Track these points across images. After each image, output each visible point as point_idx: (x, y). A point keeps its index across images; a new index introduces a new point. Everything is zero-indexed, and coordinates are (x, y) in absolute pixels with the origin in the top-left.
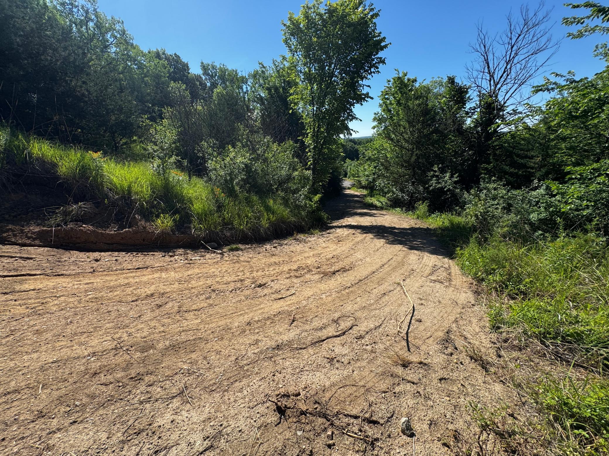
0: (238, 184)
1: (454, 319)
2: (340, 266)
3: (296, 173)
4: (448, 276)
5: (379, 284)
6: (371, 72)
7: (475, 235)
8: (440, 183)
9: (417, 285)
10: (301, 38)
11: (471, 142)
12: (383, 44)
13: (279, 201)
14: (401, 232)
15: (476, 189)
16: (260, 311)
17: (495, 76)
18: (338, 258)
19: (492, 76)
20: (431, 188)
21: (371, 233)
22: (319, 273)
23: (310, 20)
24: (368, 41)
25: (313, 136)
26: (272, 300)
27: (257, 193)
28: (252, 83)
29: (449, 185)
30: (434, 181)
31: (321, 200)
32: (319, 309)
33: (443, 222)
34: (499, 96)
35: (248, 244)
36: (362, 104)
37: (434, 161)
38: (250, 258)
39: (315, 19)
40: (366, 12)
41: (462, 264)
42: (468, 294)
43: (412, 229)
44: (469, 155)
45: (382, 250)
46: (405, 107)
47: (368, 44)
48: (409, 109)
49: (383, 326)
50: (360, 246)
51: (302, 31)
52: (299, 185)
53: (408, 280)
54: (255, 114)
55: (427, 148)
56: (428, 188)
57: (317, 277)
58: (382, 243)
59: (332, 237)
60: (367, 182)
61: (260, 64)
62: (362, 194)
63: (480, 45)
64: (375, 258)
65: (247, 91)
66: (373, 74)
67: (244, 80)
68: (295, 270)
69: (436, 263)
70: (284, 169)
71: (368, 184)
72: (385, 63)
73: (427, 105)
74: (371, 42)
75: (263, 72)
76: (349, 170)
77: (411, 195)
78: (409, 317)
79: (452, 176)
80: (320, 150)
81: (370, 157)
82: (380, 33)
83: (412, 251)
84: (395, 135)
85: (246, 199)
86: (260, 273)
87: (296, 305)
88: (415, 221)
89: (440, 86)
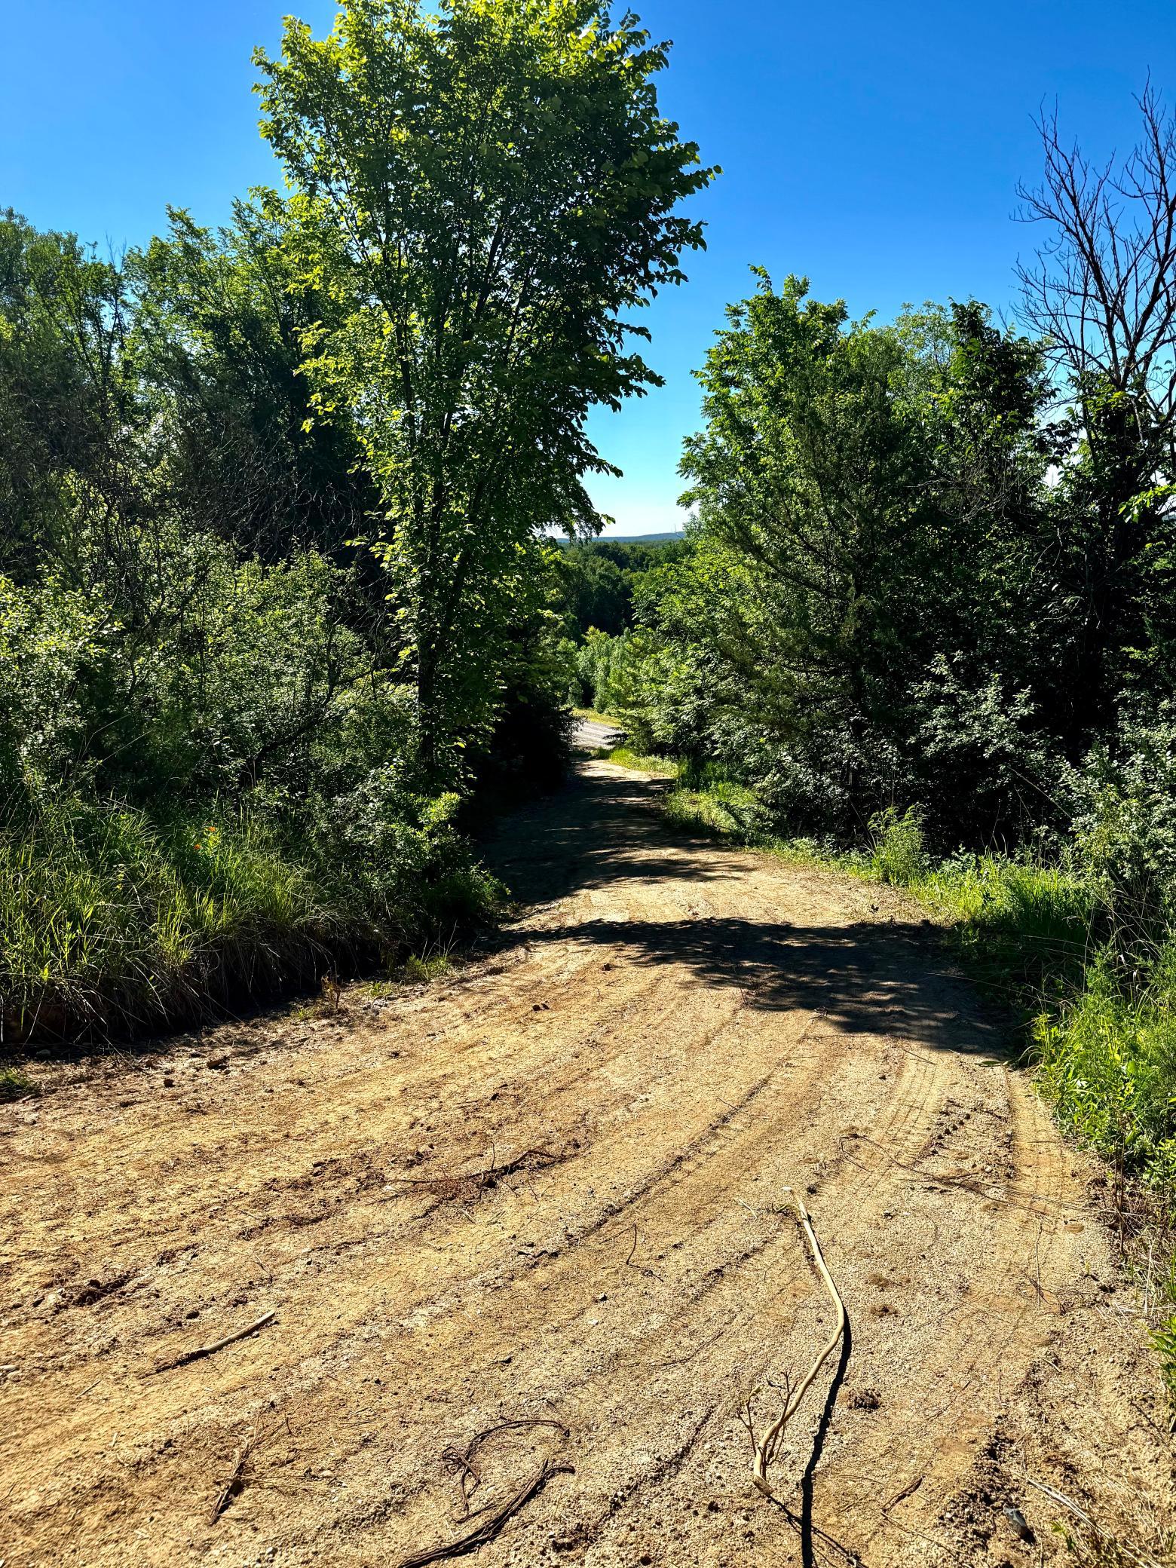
0: (39, 757)
1: (1021, 1375)
2: (524, 1141)
3: (346, 698)
4: (1002, 1152)
5: (700, 1221)
6: (649, 277)
7: (1104, 954)
8: (963, 726)
9: (870, 1209)
10: (343, 125)
11: (1066, 558)
12: (688, 169)
13: (259, 830)
14: (814, 947)
15: (1106, 749)
16: (59, 1453)
17: (1128, 309)
18: (518, 1099)
19: (1115, 311)
20: (930, 750)
21: (682, 956)
22: (415, 1188)
23: (381, 56)
24: (628, 153)
25: (415, 536)
26: (142, 1375)
27: (138, 798)
28: (143, 297)
29: (1001, 736)
30: (938, 720)
31: (460, 818)
32: (388, 1399)
33: (987, 897)
34: (1149, 385)
35: (74, 1058)
36: (616, 406)
37: (932, 636)
38: (70, 1137)
39: (401, 56)
40: (610, 46)
41: (1061, 1089)
42: (1085, 1235)
43: (859, 931)
44: (1066, 611)
45: (727, 1041)
46: (801, 419)
47: (625, 164)
48: (820, 423)
49: (698, 1454)
50: (628, 1029)
51: (346, 99)
52: (360, 754)
53: (831, 1189)
54: (153, 429)
55: (902, 586)
56: (916, 750)
57: (404, 1210)
58: (728, 1007)
59: (505, 991)
60: (671, 727)
61: (173, 216)
62: (660, 776)
63: (1058, 196)
64: (691, 1084)
65: (120, 328)
66: (656, 284)
67: (107, 285)
68: (294, 1185)
69: (957, 1093)
70: (285, 679)
71: (678, 737)
72: (703, 244)
73: (888, 412)
74: (637, 160)
75: (188, 250)
76: (599, 675)
77: (852, 779)
78: (821, 1392)
79: (1007, 700)
80: (451, 598)
81: (679, 621)
82: (674, 127)
83: (858, 1039)
84: (771, 532)
85: (84, 828)
86: (110, 1219)
87: (267, 1386)
88: (874, 891)
89: (937, 337)
